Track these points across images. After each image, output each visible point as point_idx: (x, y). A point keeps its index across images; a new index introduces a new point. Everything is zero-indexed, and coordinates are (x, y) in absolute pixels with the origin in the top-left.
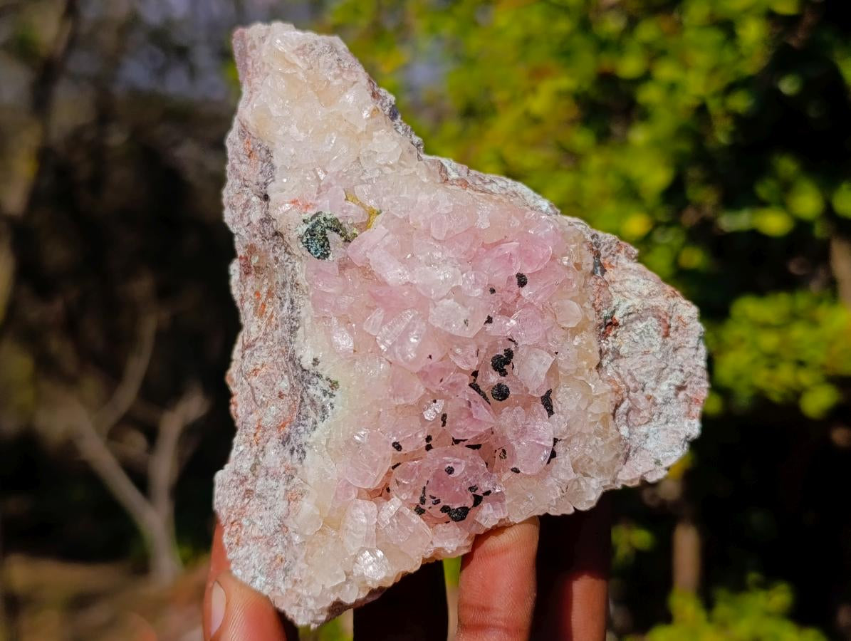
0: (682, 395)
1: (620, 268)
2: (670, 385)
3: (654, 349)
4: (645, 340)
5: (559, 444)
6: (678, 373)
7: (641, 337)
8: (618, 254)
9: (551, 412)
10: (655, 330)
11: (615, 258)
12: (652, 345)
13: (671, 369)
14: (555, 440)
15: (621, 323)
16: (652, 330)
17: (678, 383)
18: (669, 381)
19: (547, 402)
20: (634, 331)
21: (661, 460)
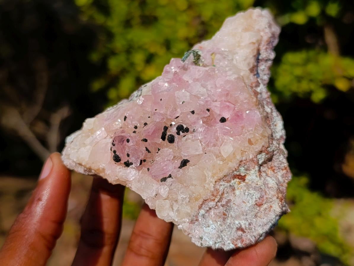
0: (240, 233)
1: (276, 175)
2: (239, 223)
3: (248, 204)
4: (249, 197)
5: (170, 178)
6: (247, 224)
7: (248, 195)
8: (281, 170)
9: (180, 167)
10: (256, 198)
11: (278, 170)
12: (249, 202)
13: (246, 219)
14: (170, 176)
15: (246, 181)
16: (254, 197)
17: (243, 226)
18: (241, 222)
19: (184, 163)
20: (249, 190)
21: (204, 239)
